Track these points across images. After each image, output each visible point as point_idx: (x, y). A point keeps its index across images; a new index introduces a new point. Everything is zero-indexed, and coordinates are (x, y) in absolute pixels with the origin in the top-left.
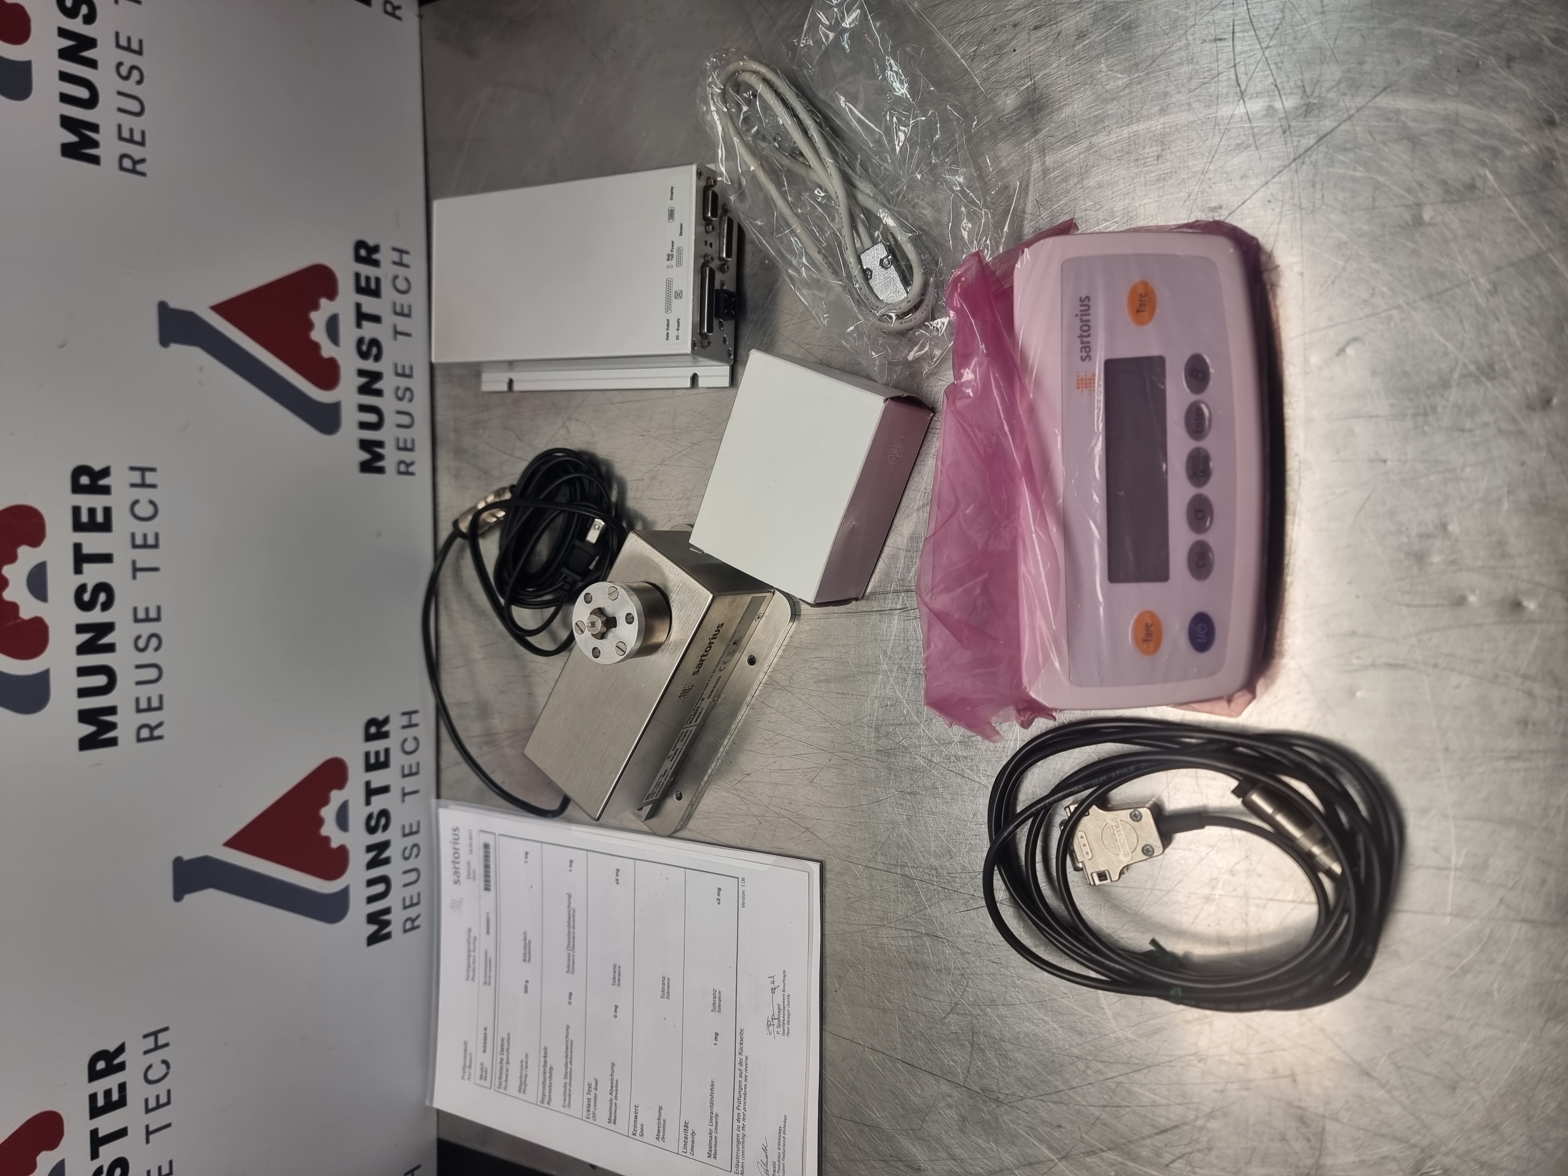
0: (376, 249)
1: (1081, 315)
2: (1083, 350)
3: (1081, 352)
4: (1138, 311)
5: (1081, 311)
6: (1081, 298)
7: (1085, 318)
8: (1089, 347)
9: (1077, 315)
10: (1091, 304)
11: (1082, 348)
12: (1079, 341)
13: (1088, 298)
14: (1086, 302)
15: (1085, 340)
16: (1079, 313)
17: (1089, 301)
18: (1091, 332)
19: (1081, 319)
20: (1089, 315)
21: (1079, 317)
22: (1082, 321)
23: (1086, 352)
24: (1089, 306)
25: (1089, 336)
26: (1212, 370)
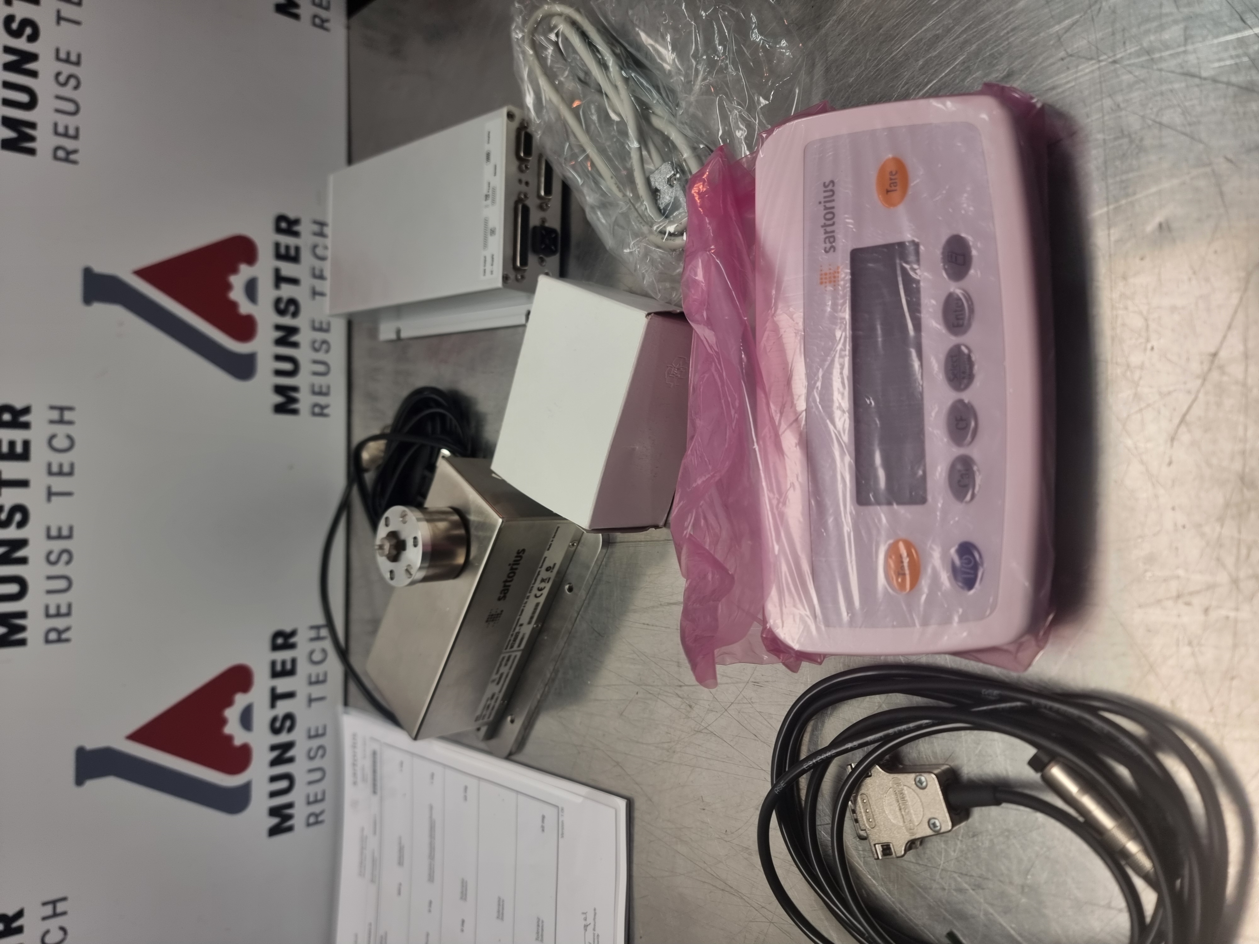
0: (297, 222)
1: (825, 202)
2: (827, 240)
3: (825, 243)
4: (888, 191)
5: (825, 197)
6: (824, 183)
7: (828, 205)
8: (834, 237)
9: (820, 203)
10: (835, 189)
11: (826, 238)
12: (822, 231)
13: (832, 182)
14: (830, 187)
15: (829, 229)
16: (823, 200)
17: (833, 186)
18: (835, 220)
19: (825, 206)
20: (833, 200)
21: (823, 204)
22: (826, 208)
23: (831, 243)
24: (832, 191)
25: (833, 224)
26: (974, 253)
